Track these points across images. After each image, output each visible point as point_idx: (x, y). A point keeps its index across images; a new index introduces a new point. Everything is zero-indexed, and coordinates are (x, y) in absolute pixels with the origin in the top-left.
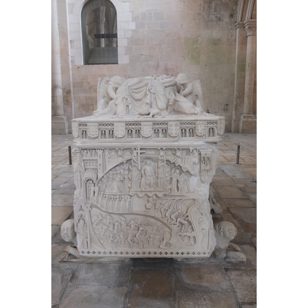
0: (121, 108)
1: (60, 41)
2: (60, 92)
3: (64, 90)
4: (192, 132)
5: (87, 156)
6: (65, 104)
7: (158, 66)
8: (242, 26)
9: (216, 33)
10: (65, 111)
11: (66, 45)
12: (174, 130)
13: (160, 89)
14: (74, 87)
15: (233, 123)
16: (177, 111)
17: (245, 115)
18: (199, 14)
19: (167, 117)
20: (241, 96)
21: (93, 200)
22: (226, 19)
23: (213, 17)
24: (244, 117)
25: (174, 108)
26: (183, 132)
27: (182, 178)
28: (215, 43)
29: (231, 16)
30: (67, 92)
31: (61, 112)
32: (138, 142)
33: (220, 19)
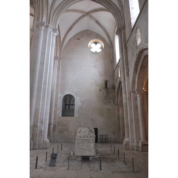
0: (82, 134)
1: (55, 108)
2: (52, 126)
3: (53, 125)
4: (91, 137)
5: (78, 140)
6: (53, 131)
7: (89, 118)
8: (118, 105)
9: (109, 107)
10: (53, 133)
11: (56, 110)
12: (89, 137)
13: (87, 131)
14: (57, 124)
15: (117, 139)
16: (90, 134)
17: (121, 136)
18: (103, 101)
19: (88, 135)
20: (119, 129)
21: (78, 146)
22: (112, 102)
23: (108, 102)
24: (121, 137)
25: (89, 134)
26: (90, 137)
27: (90, 143)
28: (109, 110)
29: (114, 101)
30: (55, 126)
31: (51, 134)
32: (84, 138)
33: (110, 102)
